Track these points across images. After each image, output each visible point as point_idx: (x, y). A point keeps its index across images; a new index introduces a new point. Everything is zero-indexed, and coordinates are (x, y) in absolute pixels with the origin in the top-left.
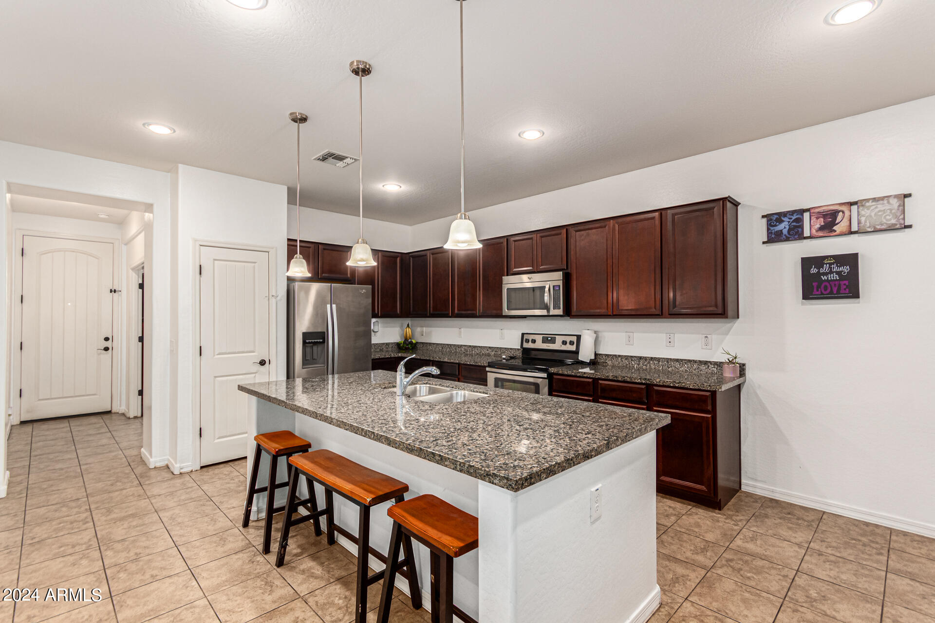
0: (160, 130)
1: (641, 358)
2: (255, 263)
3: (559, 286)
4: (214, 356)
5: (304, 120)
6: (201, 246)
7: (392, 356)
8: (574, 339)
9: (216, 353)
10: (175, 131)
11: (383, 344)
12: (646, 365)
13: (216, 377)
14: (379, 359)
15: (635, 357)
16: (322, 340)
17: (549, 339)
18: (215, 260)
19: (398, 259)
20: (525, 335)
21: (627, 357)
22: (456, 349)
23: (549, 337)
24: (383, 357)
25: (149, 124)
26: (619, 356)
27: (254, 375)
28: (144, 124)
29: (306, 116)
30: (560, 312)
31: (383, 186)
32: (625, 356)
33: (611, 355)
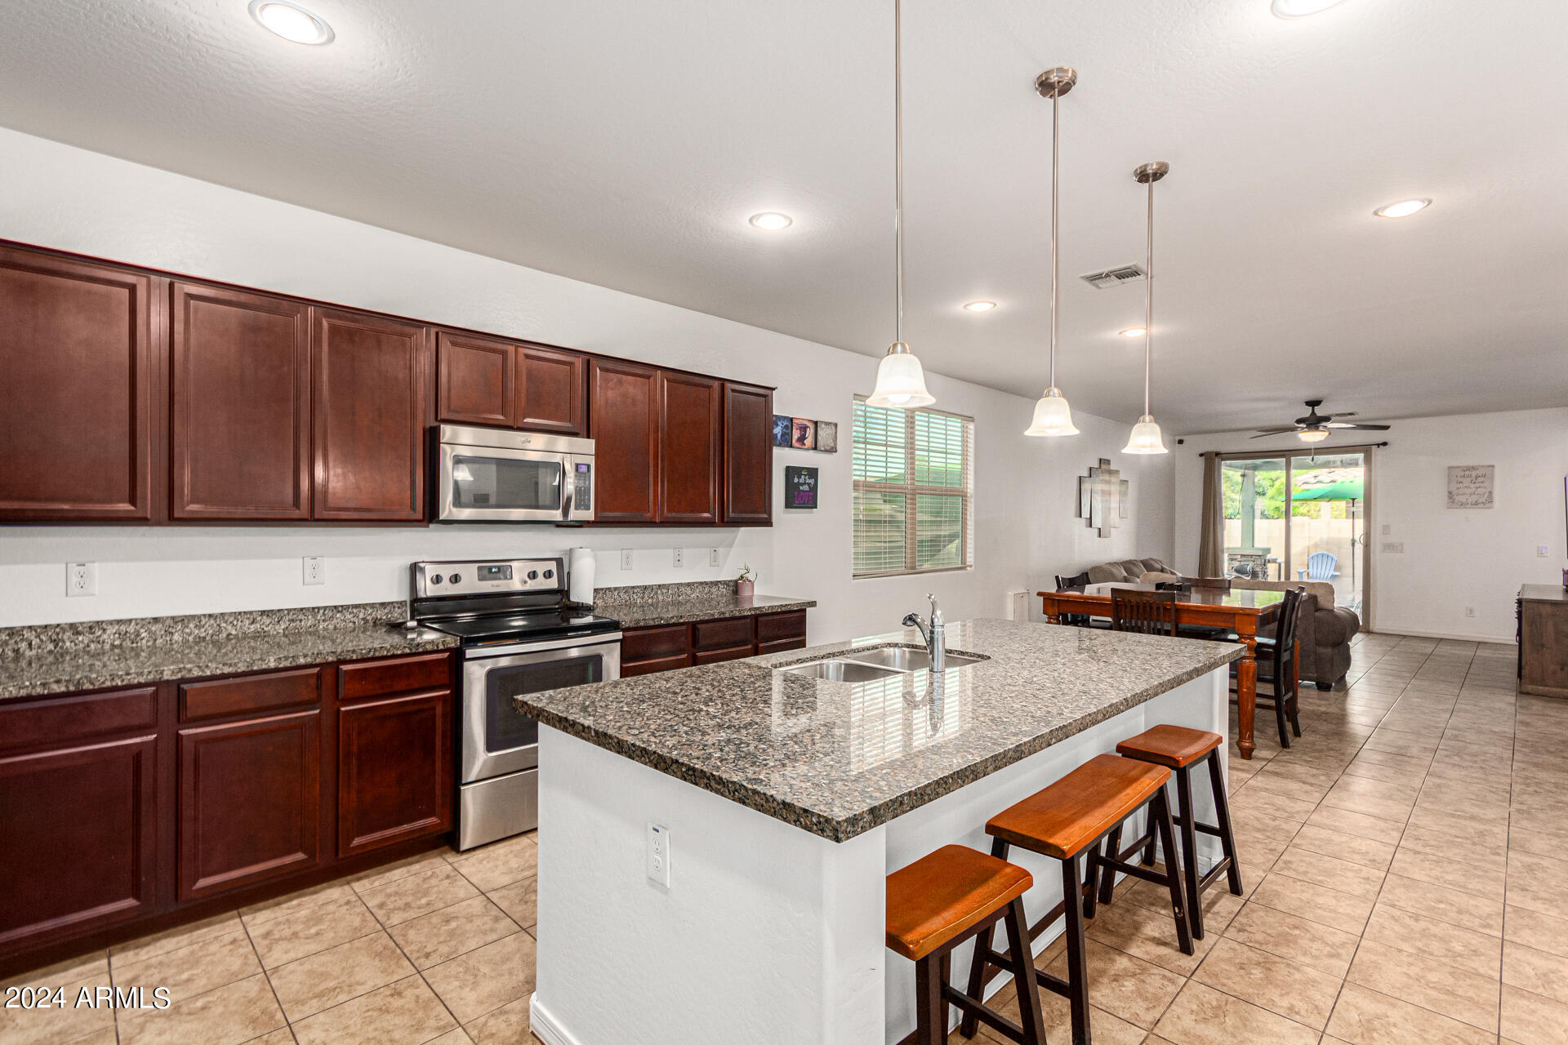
1: (646, 587)
3: (589, 466)
8: (553, 566)
12: (652, 597)
15: (638, 587)
17: (494, 570)
21: (626, 590)
23: (495, 567)
26: (615, 589)
32: (624, 588)
33: (602, 589)
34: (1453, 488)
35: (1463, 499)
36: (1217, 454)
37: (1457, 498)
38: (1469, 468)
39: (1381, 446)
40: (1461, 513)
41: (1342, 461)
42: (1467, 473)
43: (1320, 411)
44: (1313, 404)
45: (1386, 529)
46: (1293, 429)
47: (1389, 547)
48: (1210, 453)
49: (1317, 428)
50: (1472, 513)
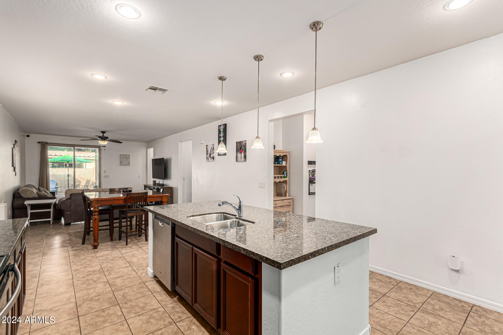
34: (121, 160)
35: (124, 163)
36: (47, 143)
37: (122, 163)
38: (125, 155)
39: (103, 147)
40: (123, 167)
41: (92, 150)
42: (124, 156)
43: (105, 135)
44: (103, 132)
45: (105, 172)
46: (97, 139)
47: (106, 177)
48: (44, 142)
49: (104, 140)
50: (125, 167)
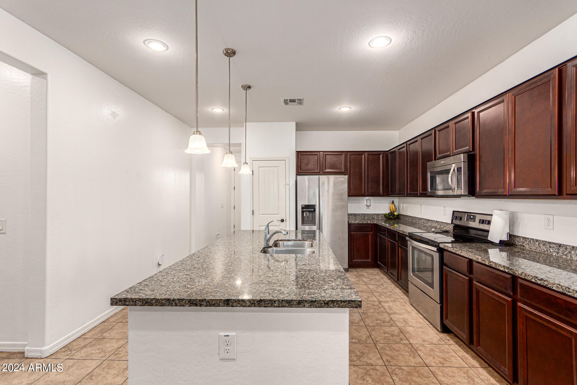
0: (218, 110)
2: (279, 167)
4: (259, 215)
5: (249, 87)
6: (253, 160)
7: (369, 222)
9: (260, 214)
10: (224, 110)
11: (375, 214)
13: (260, 226)
14: (358, 224)
16: (313, 210)
18: (259, 167)
19: (381, 155)
20: (455, 212)
22: (419, 221)
24: (361, 223)
25: (214, 109)
27: (278, 227)
28: (212, 109)
29: (249, 85)
30: (462, 191)
31: (339, 109)
